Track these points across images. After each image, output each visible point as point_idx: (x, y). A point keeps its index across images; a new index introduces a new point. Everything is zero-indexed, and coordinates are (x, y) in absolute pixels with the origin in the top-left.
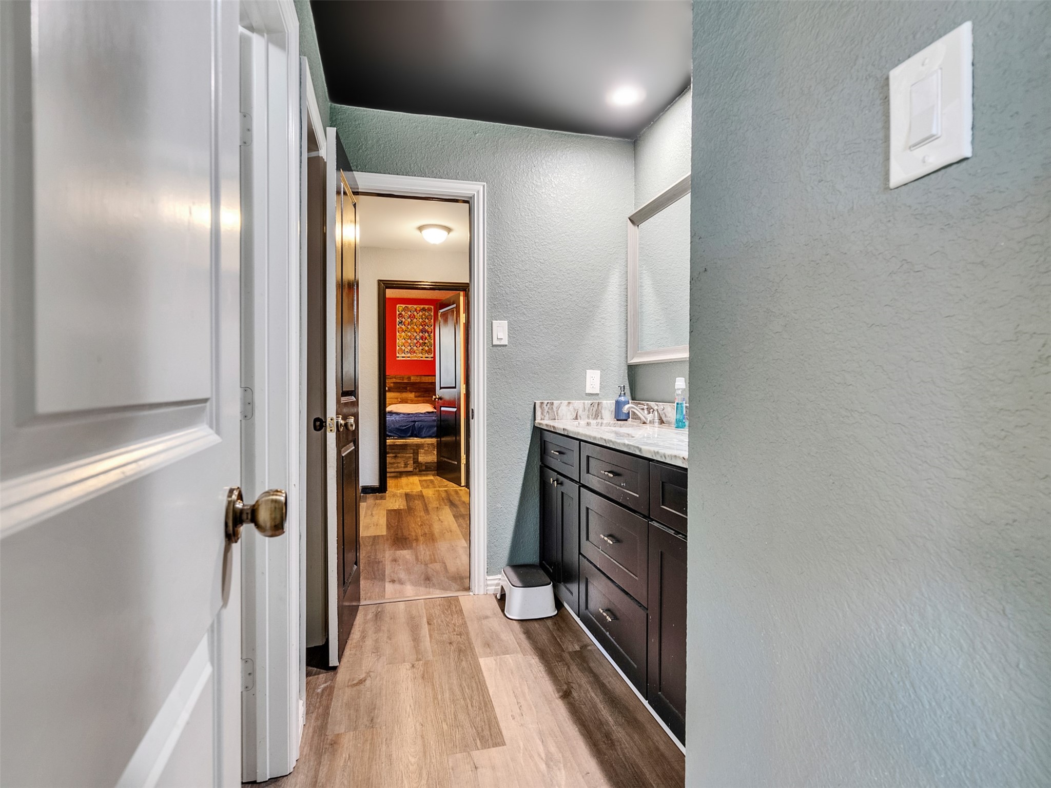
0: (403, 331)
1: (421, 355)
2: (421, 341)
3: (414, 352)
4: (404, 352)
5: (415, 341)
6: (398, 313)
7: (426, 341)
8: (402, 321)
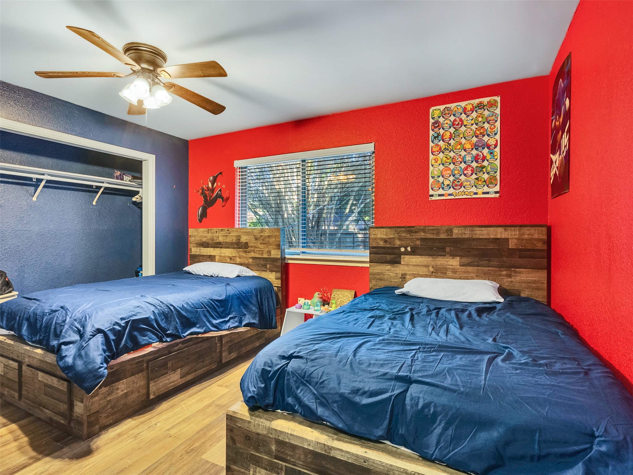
0: (441, 151)
1: (474, 190)
2: (474, 164)
3: (461, 185)
4: (442, 186)
5: (463, 166)
6: (431, 121)
7: (485, 163)
8: (439, 135)
